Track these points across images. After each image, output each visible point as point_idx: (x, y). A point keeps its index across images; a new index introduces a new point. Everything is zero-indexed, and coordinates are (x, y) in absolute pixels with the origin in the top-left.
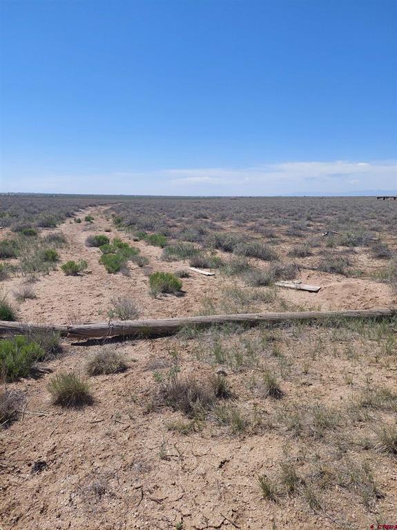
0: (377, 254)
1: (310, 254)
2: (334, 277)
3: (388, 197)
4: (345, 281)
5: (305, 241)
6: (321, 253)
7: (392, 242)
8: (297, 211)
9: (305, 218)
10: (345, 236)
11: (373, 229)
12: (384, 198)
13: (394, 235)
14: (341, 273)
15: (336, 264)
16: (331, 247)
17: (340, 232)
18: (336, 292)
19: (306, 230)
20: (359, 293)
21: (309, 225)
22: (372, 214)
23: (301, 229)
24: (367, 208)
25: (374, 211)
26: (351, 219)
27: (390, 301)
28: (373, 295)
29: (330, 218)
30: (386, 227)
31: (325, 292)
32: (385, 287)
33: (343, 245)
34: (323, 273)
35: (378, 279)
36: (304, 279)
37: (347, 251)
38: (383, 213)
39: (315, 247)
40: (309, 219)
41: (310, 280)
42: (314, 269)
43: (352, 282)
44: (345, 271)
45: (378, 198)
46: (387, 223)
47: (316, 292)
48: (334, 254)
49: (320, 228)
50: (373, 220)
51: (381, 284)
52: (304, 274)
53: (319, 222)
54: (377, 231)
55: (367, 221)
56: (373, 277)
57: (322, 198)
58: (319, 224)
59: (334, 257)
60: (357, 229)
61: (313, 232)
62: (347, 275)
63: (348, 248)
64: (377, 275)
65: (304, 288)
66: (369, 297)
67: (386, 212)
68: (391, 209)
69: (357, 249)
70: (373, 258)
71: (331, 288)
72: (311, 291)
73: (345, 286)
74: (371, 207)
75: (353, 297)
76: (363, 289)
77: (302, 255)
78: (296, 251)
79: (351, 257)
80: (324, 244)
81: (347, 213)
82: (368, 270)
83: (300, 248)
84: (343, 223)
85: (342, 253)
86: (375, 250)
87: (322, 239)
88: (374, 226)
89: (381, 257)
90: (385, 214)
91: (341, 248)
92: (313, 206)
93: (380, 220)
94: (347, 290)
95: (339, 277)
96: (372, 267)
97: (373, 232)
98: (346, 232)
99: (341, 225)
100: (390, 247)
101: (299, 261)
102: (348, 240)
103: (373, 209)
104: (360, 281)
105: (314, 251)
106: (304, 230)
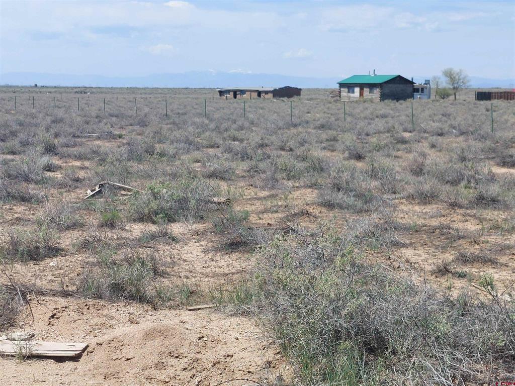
0: (225, 240)
1: (54, 251)
2: (122, 310)
3: (243, 92)
4: (150, 320)
5: (40, 214)
6: (85, 246)
7: (258, 206)
8: (15, 127)
9: (40, 148)
10: (145, 195)
11: (213, 175)
12: (235, 93)
13: (263, 188)
14: (139, 298)
15: (124, 274)
16: (112, 226)
17: (134, 184)
18: (128, 352)
19: (43, 182)
20: (184, 350)
21: (49, 168)
22: (207, 134)
23: (27, 180)
24: (197, 120)
25: (212, 126)
26: (158, 147)
27: (260, 361)
28: (221, 351)
29: (106, 146)
30: (242, 167)
31: (99, 356)
32: (248, 324)
33: (141, 219)
34: (91, 302)
35: (230, 308)
36: (39, 326)
37: (153, 237)
38: (233, 132)
39: (68, 228)
40: (50, 149)
41: (58, 325)
42: (66, 294)
43: (166, 322)
44: (150, 291)
45: (221, 93)
46: (245, 156)
47: (76, 358)
48: (119, 247)
49: (82, 174)
50: (211, 151)
51: (236, 320)
52: (41, 310)
53: (79, 157)
54: (223, 179)
55: (197, 154)
56: (217, 302)
57: (83, 91)
58: (78, 163)
59: (120, 256)
60: (174, 176)
61: (61, 185)
62: (153, 303)
63: (153, 228)
64: (226, 295)
65: (41, 351)
66: (208, 357)
67: (241, 128)
68: (252, 123)
69: (177, 229)
70: (216, 250)
71: (117, 344)
72: (60, 359)
73: (149, 335)
74: (206, 116)
75: (173, 361)
76: (194, 337)
77: (34, 255)
78: (15, 244)
79: (164, 252)
80: (93, 220)
81: (148, 131)
82: (206, 285)
83: (27, 234)
84: (140, 160)
85: (141, 241)
86: (220, 228)
87: (87, 206)
88: (214, 166)
89: (234, 246)
90: (239, 134)
91: (137, 229)
92: (60, 113)
93: (229, 150)
94: (156, 344)
95: (135, 309)
96: (215, 275)
97: (213, 183)
98: (148, 184)
99: (134, 166)
100: (253, 219)
101: (24, 272)
102: (154, 205)
103: (211, 120)
104: (186, 315)
105: (67, 240)
106: (37, 183)
